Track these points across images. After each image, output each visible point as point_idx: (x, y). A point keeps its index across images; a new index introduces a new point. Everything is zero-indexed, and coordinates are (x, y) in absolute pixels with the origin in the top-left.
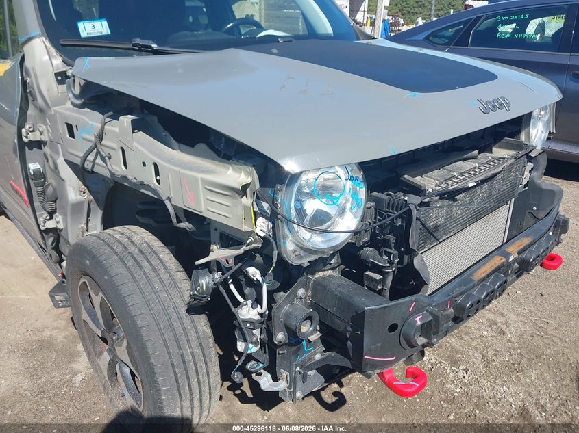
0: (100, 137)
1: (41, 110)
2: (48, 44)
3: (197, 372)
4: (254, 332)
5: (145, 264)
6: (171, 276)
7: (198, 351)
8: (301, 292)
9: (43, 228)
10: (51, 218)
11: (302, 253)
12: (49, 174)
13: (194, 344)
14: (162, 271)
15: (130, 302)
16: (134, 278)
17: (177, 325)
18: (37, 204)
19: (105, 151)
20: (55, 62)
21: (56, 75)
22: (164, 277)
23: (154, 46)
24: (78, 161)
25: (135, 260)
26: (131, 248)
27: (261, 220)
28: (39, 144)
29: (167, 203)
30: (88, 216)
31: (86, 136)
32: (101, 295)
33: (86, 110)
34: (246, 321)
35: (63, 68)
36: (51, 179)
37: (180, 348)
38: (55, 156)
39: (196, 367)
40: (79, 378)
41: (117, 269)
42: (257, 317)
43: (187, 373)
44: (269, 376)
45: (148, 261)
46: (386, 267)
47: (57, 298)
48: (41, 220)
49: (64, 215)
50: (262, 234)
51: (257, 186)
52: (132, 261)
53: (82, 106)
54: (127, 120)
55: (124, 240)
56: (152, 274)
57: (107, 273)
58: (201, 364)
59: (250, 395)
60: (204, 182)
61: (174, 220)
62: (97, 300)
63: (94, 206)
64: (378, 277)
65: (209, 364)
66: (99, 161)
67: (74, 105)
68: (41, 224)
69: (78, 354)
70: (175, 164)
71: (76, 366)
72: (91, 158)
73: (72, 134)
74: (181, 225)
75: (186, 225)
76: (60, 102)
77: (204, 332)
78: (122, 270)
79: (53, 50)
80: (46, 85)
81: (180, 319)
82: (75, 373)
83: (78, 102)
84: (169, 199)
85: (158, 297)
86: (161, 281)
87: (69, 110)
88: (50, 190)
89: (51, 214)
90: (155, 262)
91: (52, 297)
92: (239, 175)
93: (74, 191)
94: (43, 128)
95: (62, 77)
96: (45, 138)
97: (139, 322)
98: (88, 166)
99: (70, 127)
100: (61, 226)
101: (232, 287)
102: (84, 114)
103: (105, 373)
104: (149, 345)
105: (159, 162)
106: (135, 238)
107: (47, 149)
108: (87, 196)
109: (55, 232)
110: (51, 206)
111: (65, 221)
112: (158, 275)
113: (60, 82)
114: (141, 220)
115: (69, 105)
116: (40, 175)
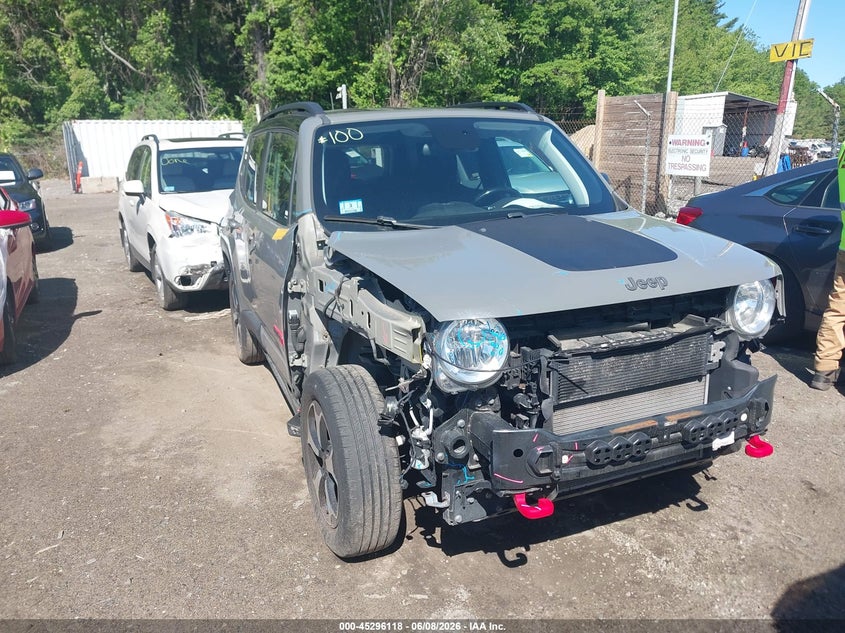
0: (339, 292)
1: (304, 269)
2: (316, 219)
3: (380, 484)
4: (423, 451)
5: (355, 391)
6: (373, 403)
7: (383, 465)
8: (461, 422)
9: (291, 365)
10: (299, 357)
11: (452, 384)
12: (303, 320)
13: (381, 459)
14: (367, 398)
15: (338, 416)
16: (345, 400)
17: (370, 441)
18: (290, 344)
19: (340, 303)
20: (318, 233)
21: (318, 242)
22: (368, 402)
23: (394, 222)
24: (322, 309)
25: (349, 388)
26: (349, 378)
27: (427, 357)
28: (299, 295)
29: (372, 342)
30: (327, 357)
31: (330, 290)
32: (321, 414)
33: (335, 270)
34: (418, 440)
35: (323, 237)
36: (303, 325)
37: (369, 460)
38: (309, 305)
39: (380, 480)
40: (298, 504)
41: (334, 391)
42: (425, 439)
43: (372, 482)
44: (435, 496)
45: (358, 389)
46: (529, 409)
47: (292, 428)
48: (291, 357)
49: (309, 355)
50: (427, 367)
51: (425, 331)
52: (346, 387)
53: (331, 268)
54: (356, 280)
55: (345, 373)
56: (359, 399)
57: (327, 394)
58: (384, 477)
59: (438, 541)
60: (395, 327)
61: (375, 355)
62: (318, 419)
63: (333, 349)
64: (525, 418)
65: (392, 480)
66: (336, 310)
67: (328, 267)
68: (291, 361)
69: (302, 487)
70: (379, 314)
71: (298, 495)
72: (331, 307)
73: (322, 289)
74: (381, 360)
75: (384, 361)
76: (317, 263)
77: (391, 451)
78: (337, 392)
79: (318, 223)
80: (310, 250)
81: (373, 438)
82: (295, 500)
83: (330, 264)
84: (374, 339)
85: (360, 416)
86: (365, 405)
87: (322, 270)
88: (301, 333)
89: (300, 353)
90: (363, 391)
91: (289, 427)
92: (414, 322)
93: (319, 335)
94: (303, 282)
95: (322, 245)
96: (304, 290)
97: (342, 433)
98: (329, 313)
99: (321, 282)
100: (305, 365)
101: (411, 413)
102: (332, 274)
103: (317, 490)
104: (346, 451)
105: (370, 311)
106: (354, 373)
107: (304, 299)
108: (328, 340)
109: (300, 369)
110: (300, 346)
111: (309, 361)
112: (363, 401)
113: (320, 248)
114: (362, 359)
115: (324, 266)
116: (296, 320)
